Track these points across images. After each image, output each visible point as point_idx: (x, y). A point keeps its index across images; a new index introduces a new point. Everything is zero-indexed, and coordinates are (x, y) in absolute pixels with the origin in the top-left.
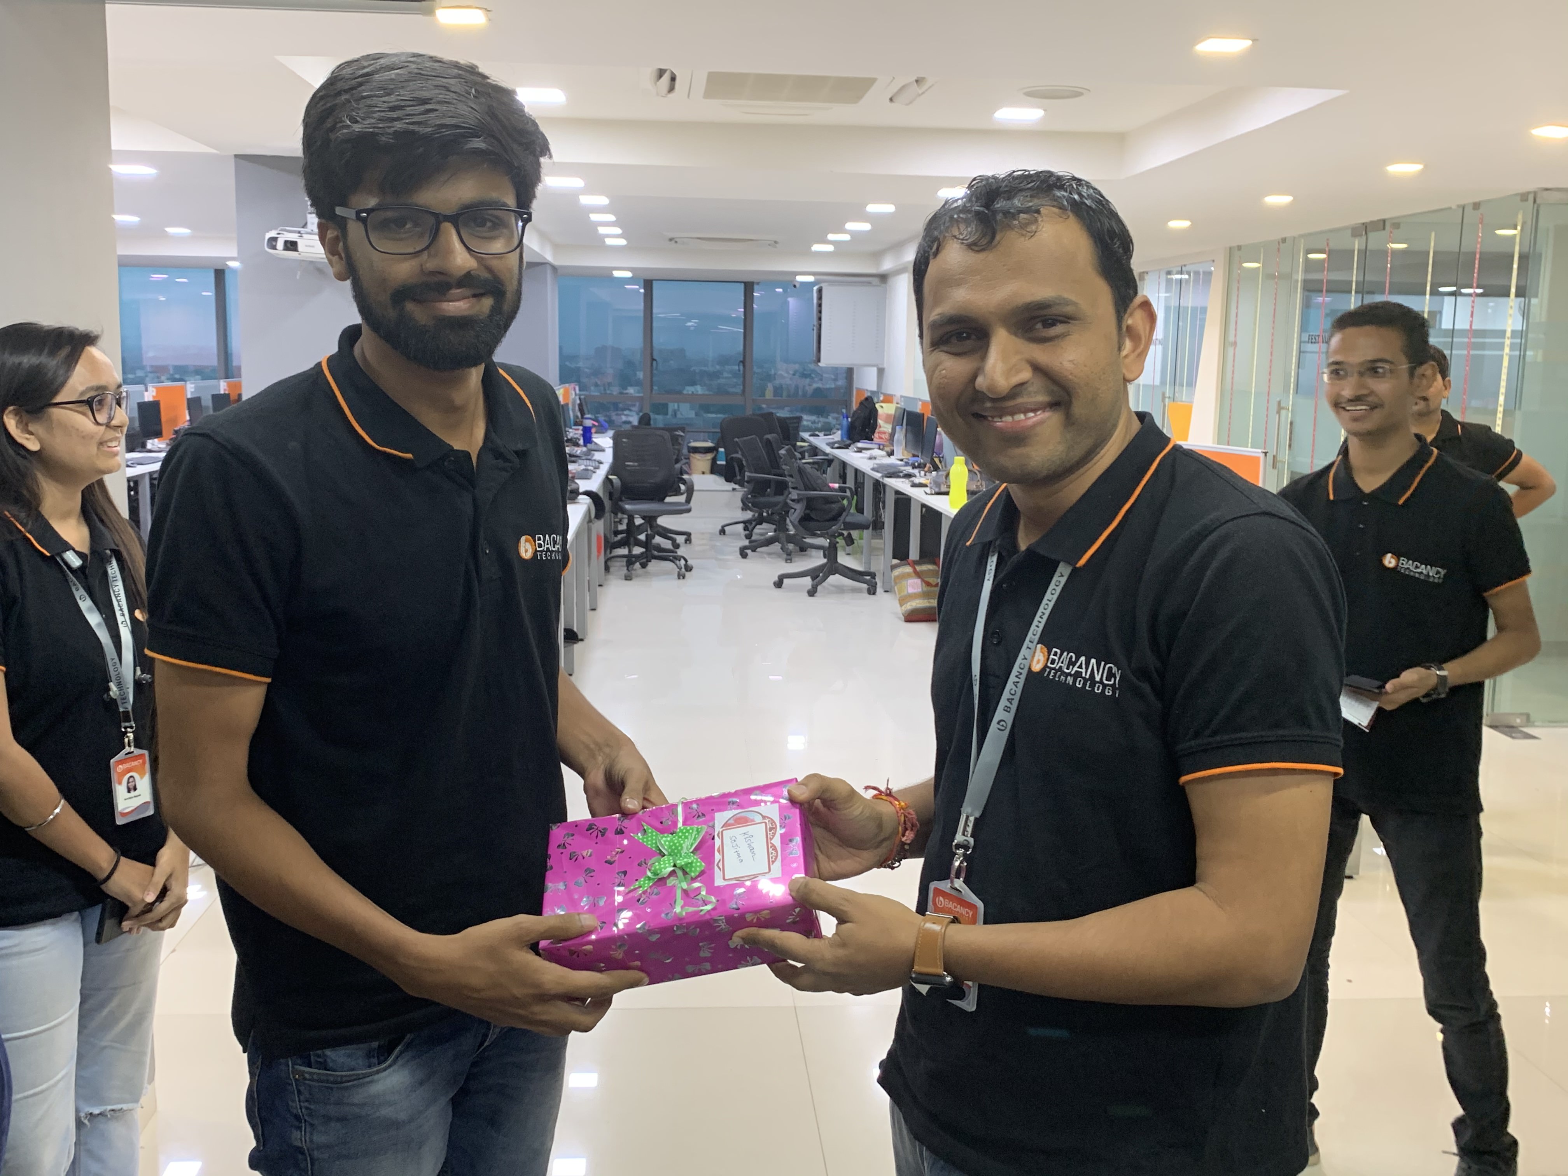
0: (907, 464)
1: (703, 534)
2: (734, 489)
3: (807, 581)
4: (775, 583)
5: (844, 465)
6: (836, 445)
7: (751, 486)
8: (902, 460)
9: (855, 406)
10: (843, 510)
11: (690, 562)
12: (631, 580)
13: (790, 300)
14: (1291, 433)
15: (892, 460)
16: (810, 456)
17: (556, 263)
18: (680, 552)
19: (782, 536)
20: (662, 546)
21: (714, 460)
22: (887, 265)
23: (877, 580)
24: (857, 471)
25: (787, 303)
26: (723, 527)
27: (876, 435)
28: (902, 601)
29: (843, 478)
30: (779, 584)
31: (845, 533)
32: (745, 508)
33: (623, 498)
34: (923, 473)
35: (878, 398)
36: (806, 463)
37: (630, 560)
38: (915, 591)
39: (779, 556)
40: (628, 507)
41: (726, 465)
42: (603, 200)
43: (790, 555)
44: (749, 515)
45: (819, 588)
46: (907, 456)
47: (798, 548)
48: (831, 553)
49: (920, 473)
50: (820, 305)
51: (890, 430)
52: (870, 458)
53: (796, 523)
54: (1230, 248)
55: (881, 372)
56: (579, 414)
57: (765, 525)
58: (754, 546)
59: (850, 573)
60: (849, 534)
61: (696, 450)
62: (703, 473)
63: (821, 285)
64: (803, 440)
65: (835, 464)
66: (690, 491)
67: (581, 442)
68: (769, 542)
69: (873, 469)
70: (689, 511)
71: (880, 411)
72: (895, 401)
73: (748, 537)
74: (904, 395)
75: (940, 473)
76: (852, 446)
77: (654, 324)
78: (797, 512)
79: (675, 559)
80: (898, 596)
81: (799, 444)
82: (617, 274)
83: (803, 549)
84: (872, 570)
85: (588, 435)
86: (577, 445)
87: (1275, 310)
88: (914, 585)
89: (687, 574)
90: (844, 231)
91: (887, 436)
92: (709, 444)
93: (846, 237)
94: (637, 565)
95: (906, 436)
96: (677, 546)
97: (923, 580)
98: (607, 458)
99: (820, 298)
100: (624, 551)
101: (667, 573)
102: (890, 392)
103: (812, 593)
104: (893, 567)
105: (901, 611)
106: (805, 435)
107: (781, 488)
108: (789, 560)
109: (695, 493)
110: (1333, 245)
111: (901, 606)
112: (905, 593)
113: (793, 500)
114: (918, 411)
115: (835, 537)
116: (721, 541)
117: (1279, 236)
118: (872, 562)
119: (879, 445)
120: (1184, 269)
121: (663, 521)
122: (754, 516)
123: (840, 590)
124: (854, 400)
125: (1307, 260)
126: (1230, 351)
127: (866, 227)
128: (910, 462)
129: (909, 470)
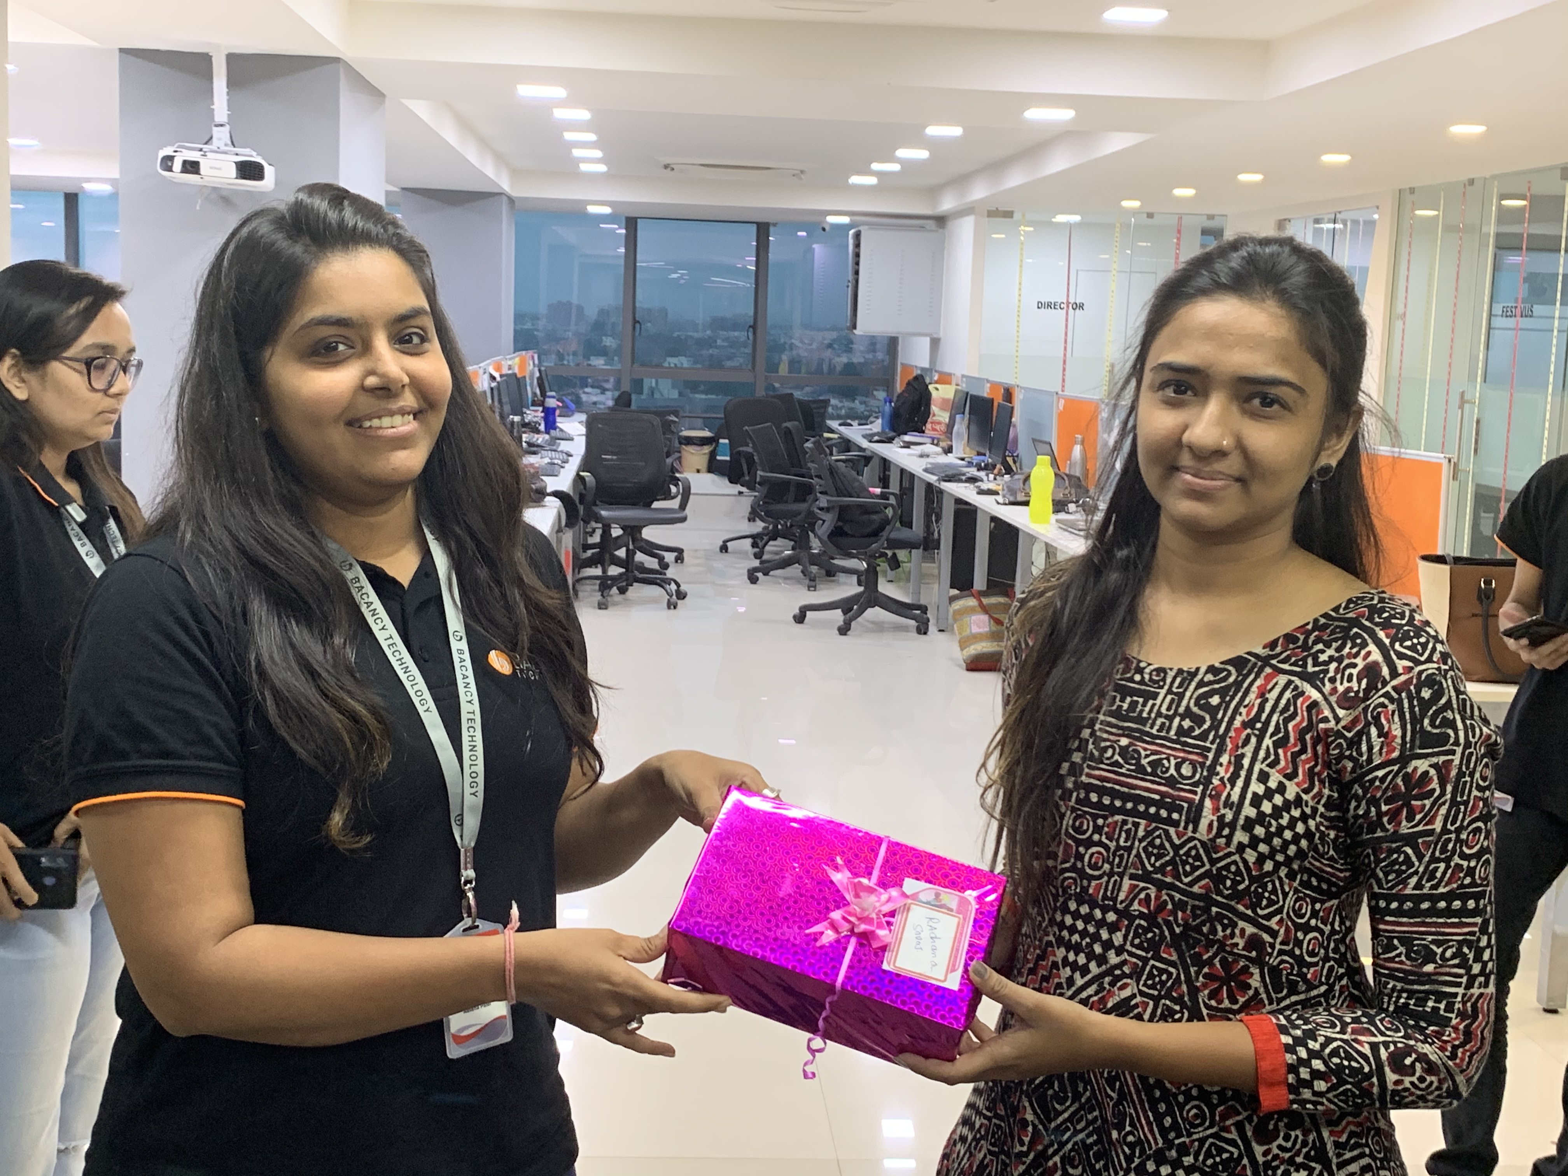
0: (970, 464)
1: (696, 551)
2: (740, 493)
3: (837, 616)
4: (795, 617)
5: (885, 463)
6: (876, 438)
7: (764, 490)
8: (963, 459)
9: (899, 387)
10: (886, 522)
11: (683, 588)
12: (606, 608)
13: (815, 246)
14: (1477, 434)
15: (951, 459)
16: (840, 452)
17: (514, 194)
18: (670, 573)
19: (804, 555)
20: (647, 565)
21: (713, 455)
22: (947, 204)
23: (929, 615)
24: (902, 471)
25: (811, 251)
26: (725, 542)
27: (929, 426)
28: (963, 644)
29: (884, 482)
30: (800, 618)
31: (889, 553)
32: (753, 516)
33: (598, 502)
34: (991, 476)
35: (931, 378)
36: (837, 461)
37: (605, 584)
38: (981, 630)
39: (798, 581)
40: (603, 513)
41: (730, 461)
42: (583, 115)
43: (814, 581)
44: (759, 526)
45: (853, 624)
46: (970, 454)
47: (823, 572)
48: (869, 579)
49: (987, 475)
50: (857, 255)
51: (947, 420)
52: (921, 456)
53: (825, 538)
54: (1400, 191)
55: (935, 343)
56: (538, 391)
57: (780, 541)
58: (767, 568)
59: (894, 607)
60: (894, 555)
61: (689, 441)
62: (698, 471)
63: (861, 228)
64: (832, 431)
65: (875, 463)
66: (686, 494)
67: (542, 427)
68: (785, 563)
69: (926, 470)
70: (683, 520)
71: (934, 394)
72: (954, 382)
73: (757, 556)
74: (966, 373)
75: (1016, 477)
76: (896, 440)
77: (638, 276)
78: (827, 523)
79: (662, 583)
80: (958, 637)
81: (826, 435)
82: (592, 209)
83: (831, 573)
84: (923, 602)
85: (551, 419)
86: (538, 432)
87: (1458, 273)
88: (979, 623)
89: (679, 602)
90: (892, 159)
91: (943, 428)
92: (707, 434)
93: (895, 167)
94: (614, 590)
95: (968, 428)
96: (665, 566)
97: (991, 617)
98: (578, 447)
99: (857, 245)
100: (597, 571)
101: (655, 601)
102: (947, 369)
103: (844, 630)
104: (952, 599)
105: (960, 656)
106: (834, 424)
107: (805, 492)
108: (812, 587)
109: (691, 497)
110: (1537, 189)
111: (962, 649)
112: (968, 632)
113: (821, 509)
114: (985, 395)
115: (876, 558)
116: (721, 562)
117: (1465, 177)
118: (922, 591)
119: (933, 439)
120: (1338, 216)
121: (649, 533)
122: (765, 528)
123: (879, 627)
124: (898, 378)
125: (1500, 207)
126: (1399, 324)
127: (923, 154)
128: (975, 462)
129: (973, 472)
